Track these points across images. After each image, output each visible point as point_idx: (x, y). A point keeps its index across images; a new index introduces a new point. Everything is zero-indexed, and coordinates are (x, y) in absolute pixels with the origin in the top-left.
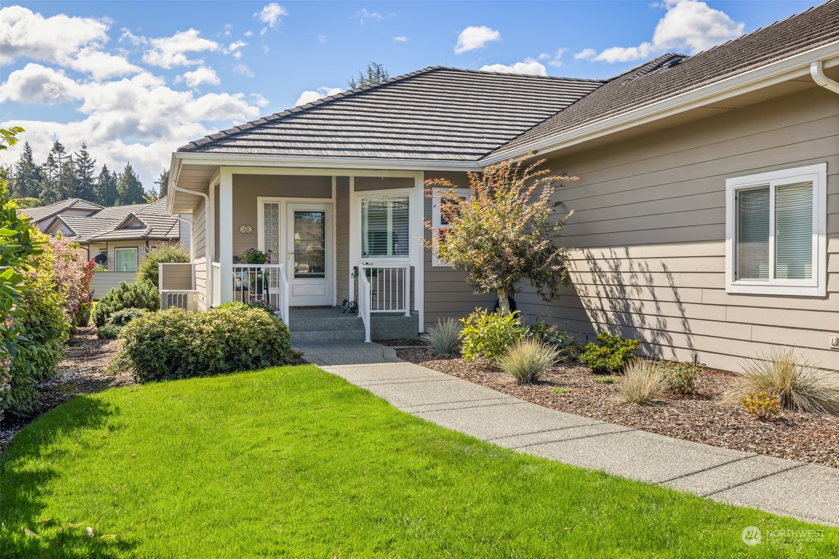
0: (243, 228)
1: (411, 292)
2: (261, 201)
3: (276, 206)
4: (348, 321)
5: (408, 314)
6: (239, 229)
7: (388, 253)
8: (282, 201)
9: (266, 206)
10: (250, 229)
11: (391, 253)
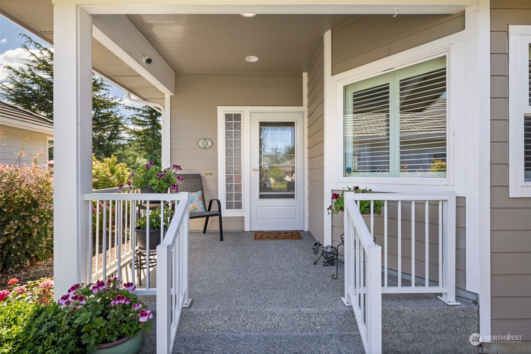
0: (201, 142)
1: (457, 248)
2: (222, 111)
3: (238, 117)
4: (323, 315)
5: (450, 299)
6: (198, 143)
7: (391, 169)
8: (245, 111)
9: (228, 117)
10: (210, 144)
11: (398, 168)
